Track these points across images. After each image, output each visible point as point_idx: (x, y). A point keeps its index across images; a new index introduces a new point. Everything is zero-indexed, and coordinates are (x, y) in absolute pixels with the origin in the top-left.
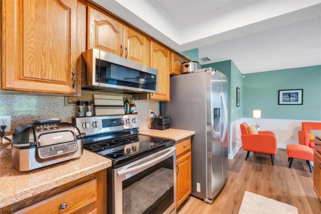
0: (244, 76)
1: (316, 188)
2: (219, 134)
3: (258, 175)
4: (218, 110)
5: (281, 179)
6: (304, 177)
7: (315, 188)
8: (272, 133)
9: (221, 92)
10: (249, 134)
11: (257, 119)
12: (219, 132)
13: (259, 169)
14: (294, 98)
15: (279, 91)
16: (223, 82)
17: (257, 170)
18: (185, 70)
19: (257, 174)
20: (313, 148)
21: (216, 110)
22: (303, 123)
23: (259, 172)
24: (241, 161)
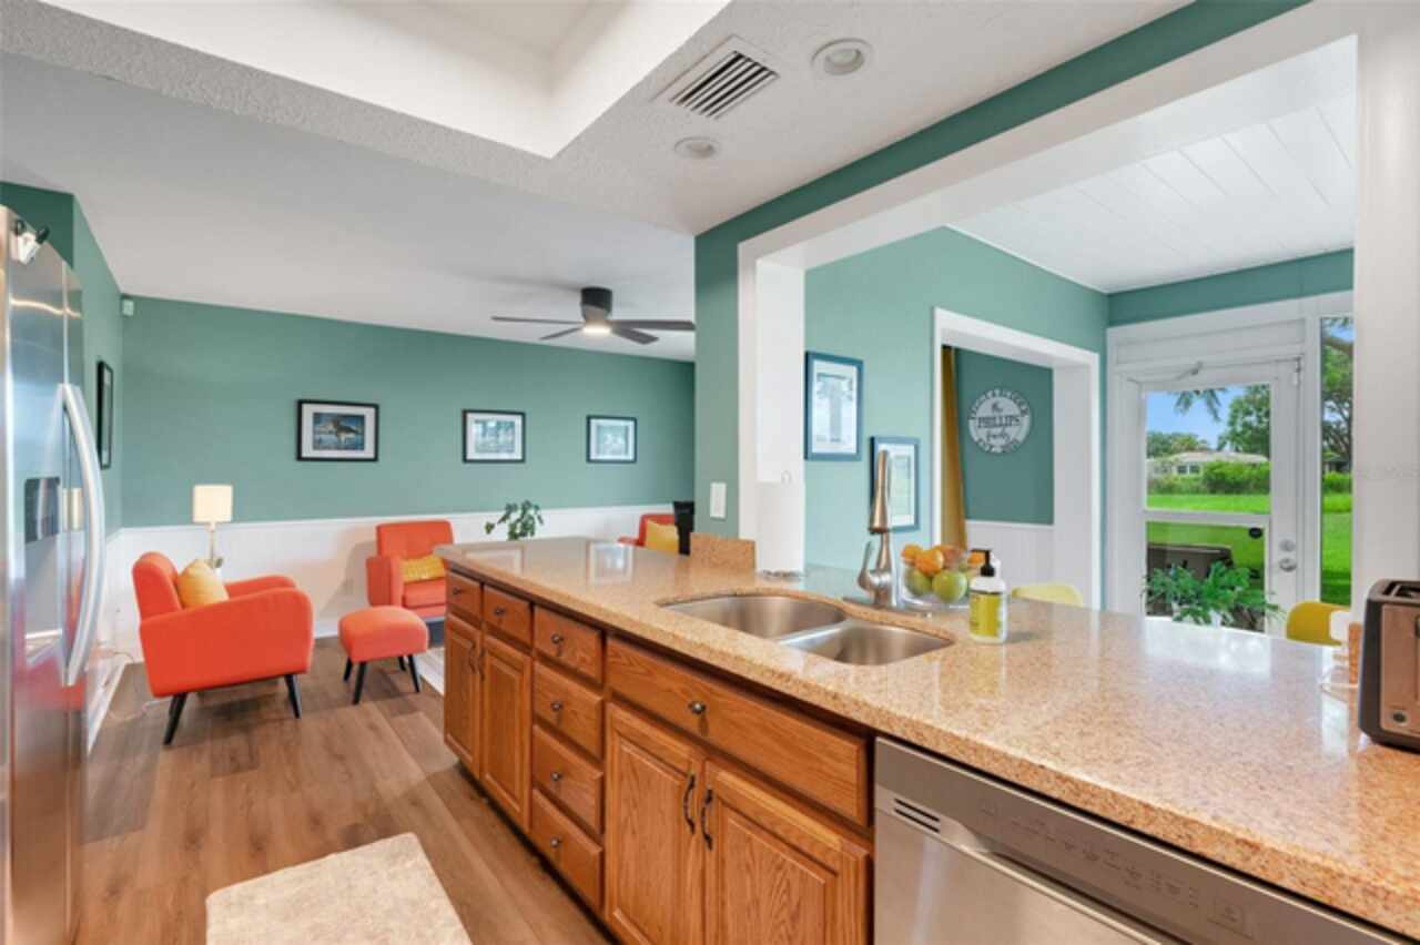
0: (129, 307)
1: (452, 735)
2: (55, 637)
3: (248, 790)
5: (341, 758)
6: (403, 719)
7: (449, 736)
8: (282, 582)
9: (62, 381)
10: (184, 605)
11: (213, 527)
12: (55, 628)
13: (243, 759)
14: (351, 435)
15: (300, 403)
16: (70, 318)
17: (238, 769)
19: (244, 786)
20: (419, 611)
21: (34, 493)
22: (379, 529)
23: (250, 773)
24: (141, 760)
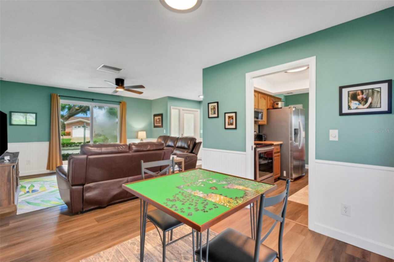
4: (297, 130)
12: (298, 143)
18: (276, 106)
21: (296, 130)
